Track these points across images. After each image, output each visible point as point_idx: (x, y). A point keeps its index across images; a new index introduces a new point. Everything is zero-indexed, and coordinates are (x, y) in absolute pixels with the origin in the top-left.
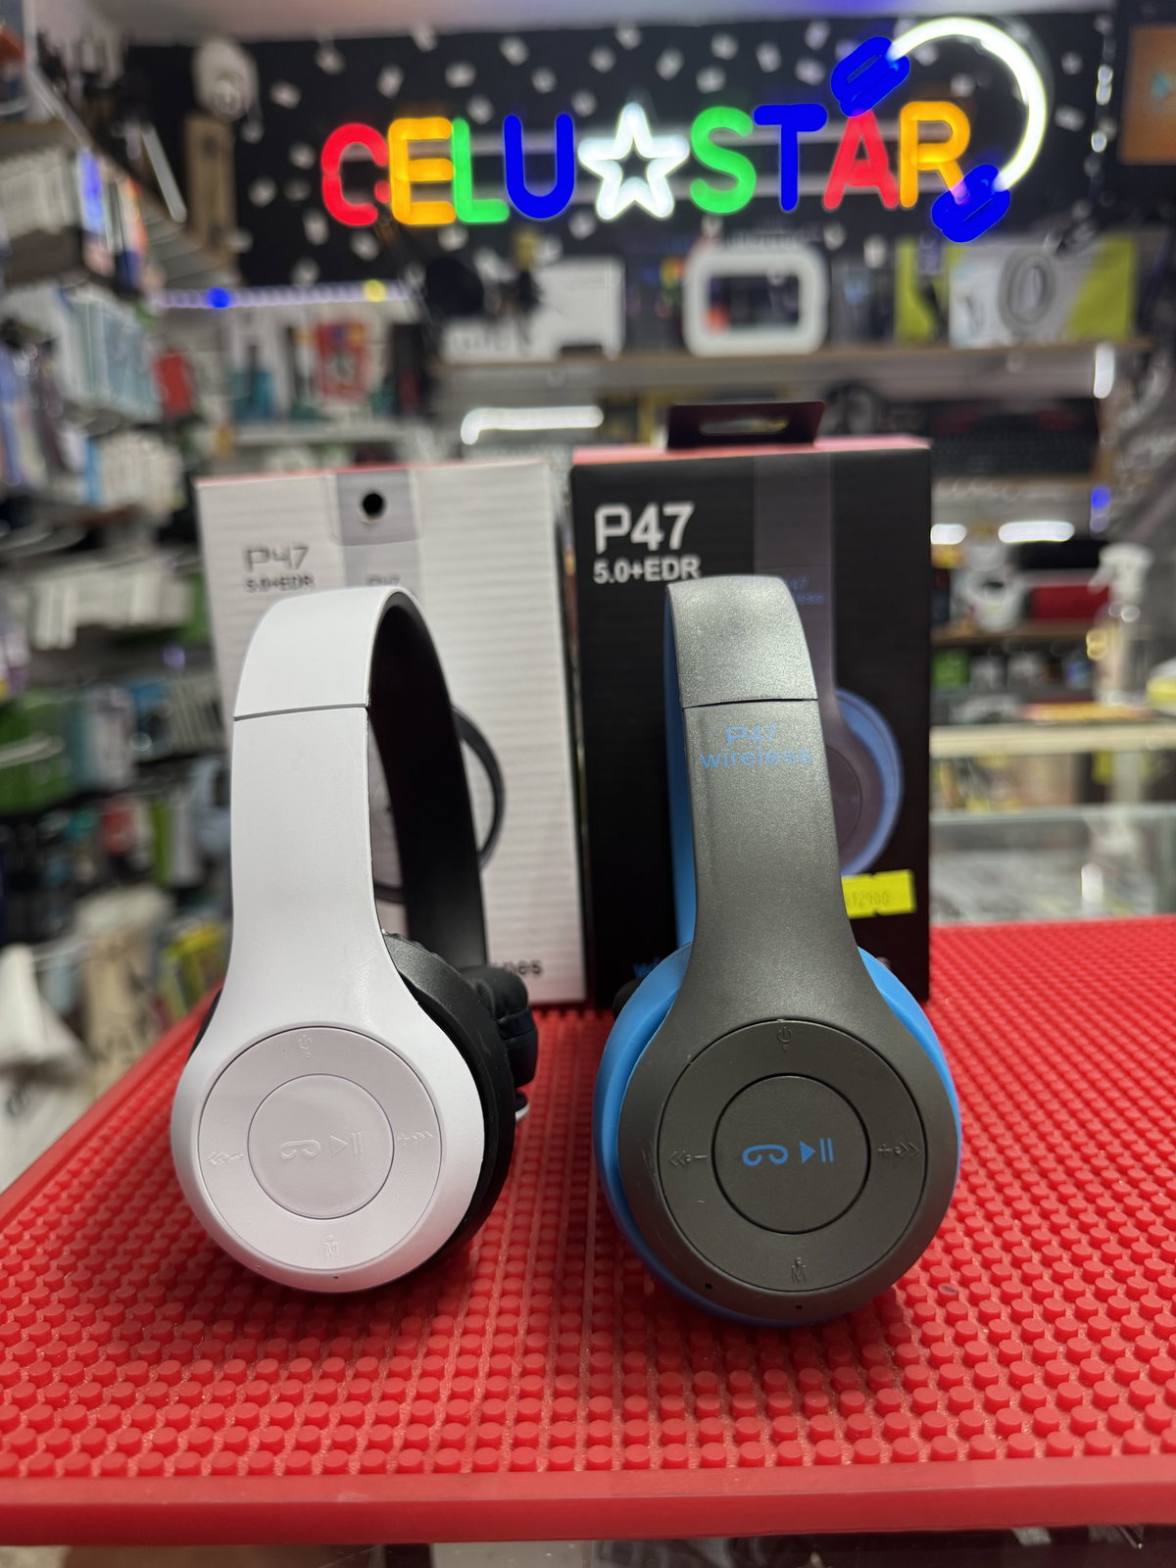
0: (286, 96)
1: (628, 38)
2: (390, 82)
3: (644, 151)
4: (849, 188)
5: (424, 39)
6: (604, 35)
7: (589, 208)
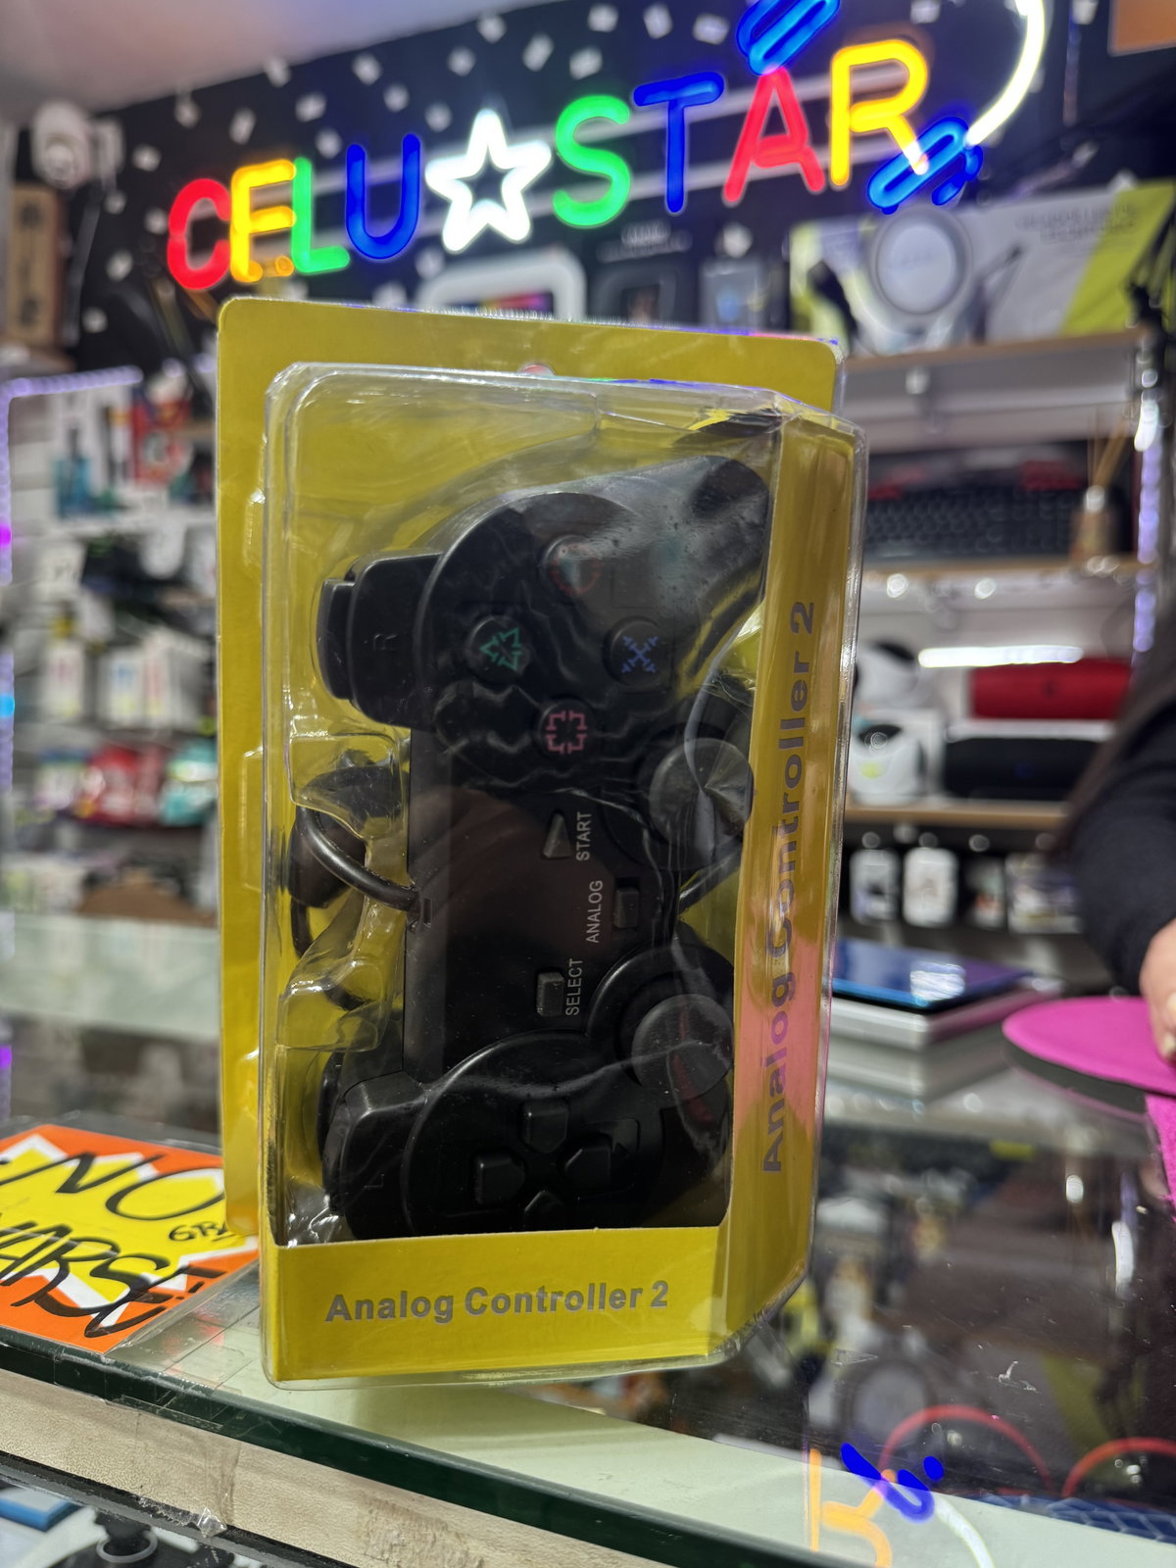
0: (147, 159)
1: (492, 29)
2: (243, 127)
3: (500, 163)
4: (755, 171)
5: (278, 73)
6: (465, 33)
7: (434, 241)
